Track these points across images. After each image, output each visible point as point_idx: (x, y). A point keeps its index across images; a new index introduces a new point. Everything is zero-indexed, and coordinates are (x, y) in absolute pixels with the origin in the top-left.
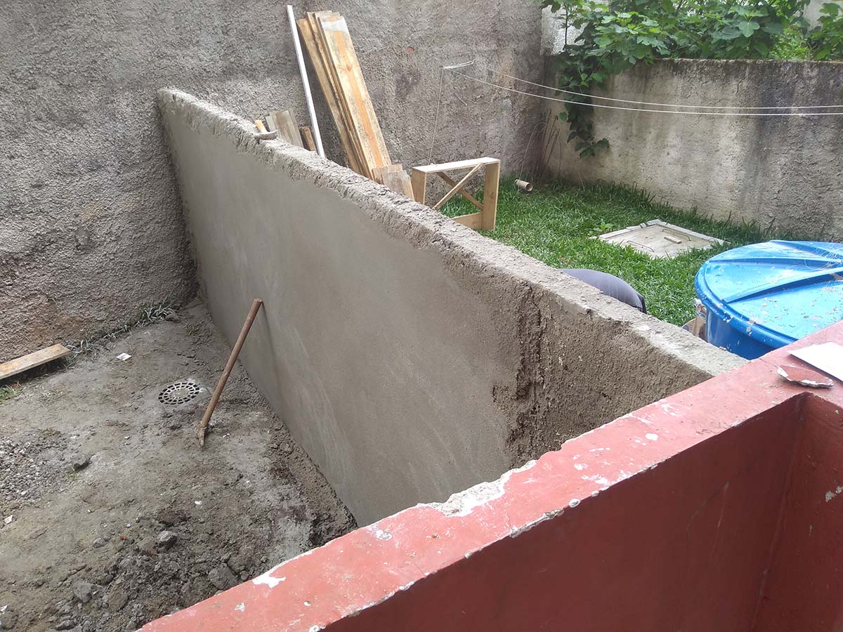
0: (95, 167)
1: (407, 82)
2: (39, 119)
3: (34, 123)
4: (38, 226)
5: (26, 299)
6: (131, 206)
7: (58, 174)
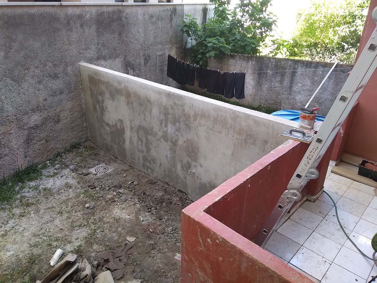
0: (61, 93)
1: (147, 59)
2: (46, 77)
3: (45, 78)
4: (44, 114)
5: (40, 141)
6: (70, 107)
7: (51, 95)
